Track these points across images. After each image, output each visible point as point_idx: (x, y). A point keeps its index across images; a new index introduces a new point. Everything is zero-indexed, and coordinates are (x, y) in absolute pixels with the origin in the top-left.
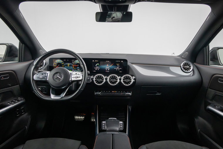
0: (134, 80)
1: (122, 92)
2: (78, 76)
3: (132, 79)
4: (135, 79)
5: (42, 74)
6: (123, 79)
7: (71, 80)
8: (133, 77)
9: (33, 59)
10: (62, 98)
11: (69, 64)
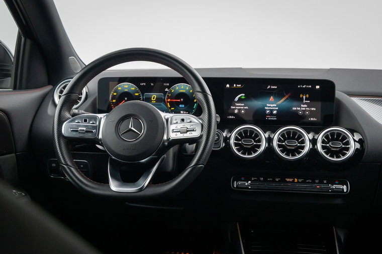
0: (358, 146)
1: (317, 181)
2: (188, 126)
3: (352, 142)
4: (361, 142)
5: (85, 121)
6: (323, 142)
7: (168, 139)
8: (355, 134)
9: (49, 84)
10: (141, 190)
11: (154, 96)
